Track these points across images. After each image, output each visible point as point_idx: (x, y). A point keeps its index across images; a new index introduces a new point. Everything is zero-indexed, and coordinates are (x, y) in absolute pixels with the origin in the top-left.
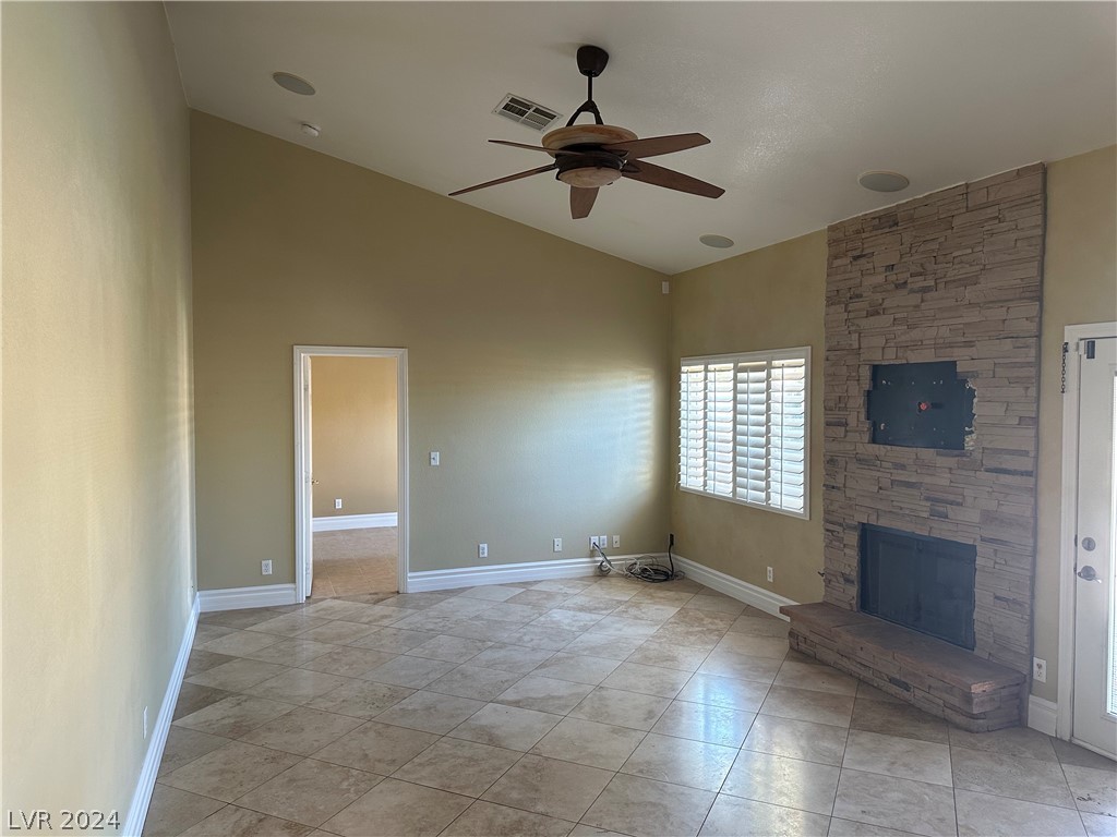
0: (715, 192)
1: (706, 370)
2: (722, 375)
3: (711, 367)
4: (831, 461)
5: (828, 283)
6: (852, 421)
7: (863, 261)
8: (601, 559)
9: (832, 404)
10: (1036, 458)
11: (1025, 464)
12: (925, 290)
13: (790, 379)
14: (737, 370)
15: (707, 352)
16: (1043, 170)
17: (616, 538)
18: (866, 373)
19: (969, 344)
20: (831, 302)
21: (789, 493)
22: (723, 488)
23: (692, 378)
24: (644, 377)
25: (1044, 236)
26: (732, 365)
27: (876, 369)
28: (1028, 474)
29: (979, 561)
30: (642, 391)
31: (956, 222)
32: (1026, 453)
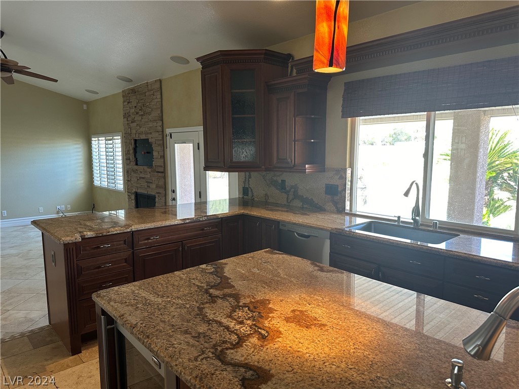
1: (98, 140)
2: (102, 141)
3: (100, 139)
4: (128, 172)
5: (124, 110)
6: (131, 157)
7: (130, 104)
8: (62, 214)
9: (126, 152)
10: (164, 167)
11: (161, 170)
12: (142, 115)
13: (118, 142)
14: (106, 140)
15: (99, 134)
16: (160, 81)
17: (69, 206)
18: (133, 142)
19: (151, 133)
20: (124, 118)
21: (120, 185)
23: (95, 142)
24: (78, 142)
25: (162, 101)
26: (104, 138)
27: (136, 141)
28: (162, 172)
30: (76, 148)
31: (147, 94)
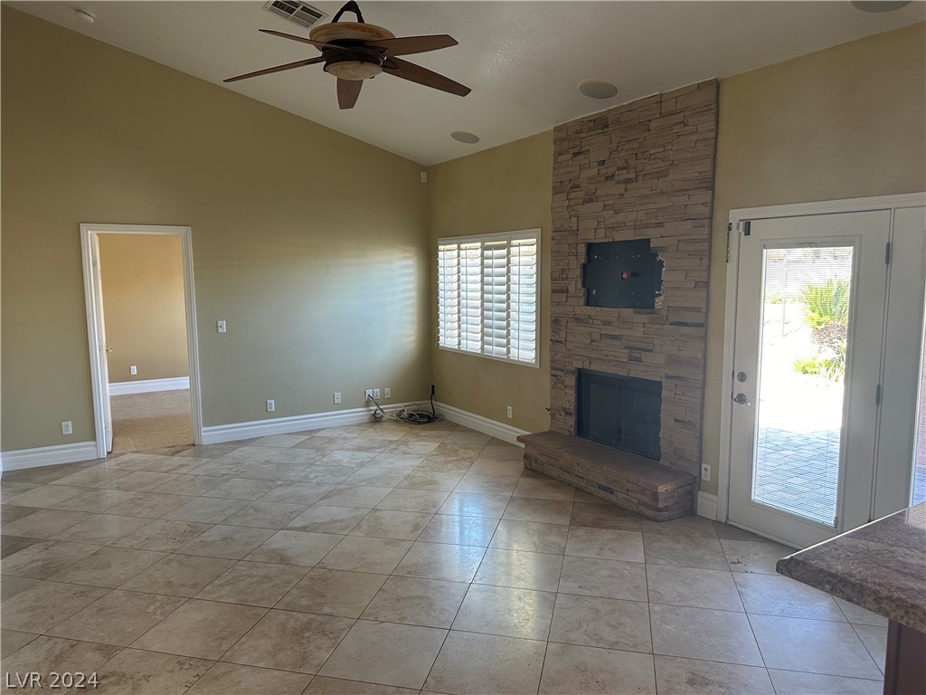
0: (462, 91)
1: (459, 249)
2: (472, 251)
3: (463, 246)
4: (556, 321)
5: (554, 175)
6: (572, 289)
7: (581, 156)
8: (375, 408)
9: (557, 275)
10: (707, 313)
11: (699, 318)
12: (628, 181)
13: (525, 255)
14: (484, 248)
15: (458, 234)
16: (717, 84)
17: (387, 390)
18: (582, 249)
19: (660, 225)
20: (556, 191)
21: (524, 348)
22: (473, 346)
23: (447, 255)
24: (408, 255)
25: (716, 138)
26: (479, 244)
27: (590, 247)
28: (701, 325)
29: (664, 393)
30: (406, 267)
31: (653, 125)
32: (699, 310)
